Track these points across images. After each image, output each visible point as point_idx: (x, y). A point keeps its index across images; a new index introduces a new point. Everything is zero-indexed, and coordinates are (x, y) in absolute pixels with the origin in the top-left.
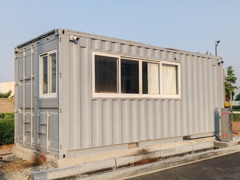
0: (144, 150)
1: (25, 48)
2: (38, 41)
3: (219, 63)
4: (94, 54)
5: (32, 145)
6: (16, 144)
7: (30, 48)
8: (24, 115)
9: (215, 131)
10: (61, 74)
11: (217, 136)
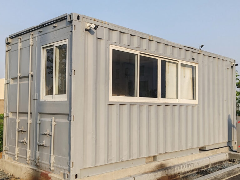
0: (162, 164)
1: (21, 38)
2: (41, 30)
3: (233, 65)
4: (112, 48)
5: (28, 159)
6: (4, 156)
7: (28, 38)
8: (17, 121)
9: (228, 140)
10: (74, 70)
11: (230, 146)
